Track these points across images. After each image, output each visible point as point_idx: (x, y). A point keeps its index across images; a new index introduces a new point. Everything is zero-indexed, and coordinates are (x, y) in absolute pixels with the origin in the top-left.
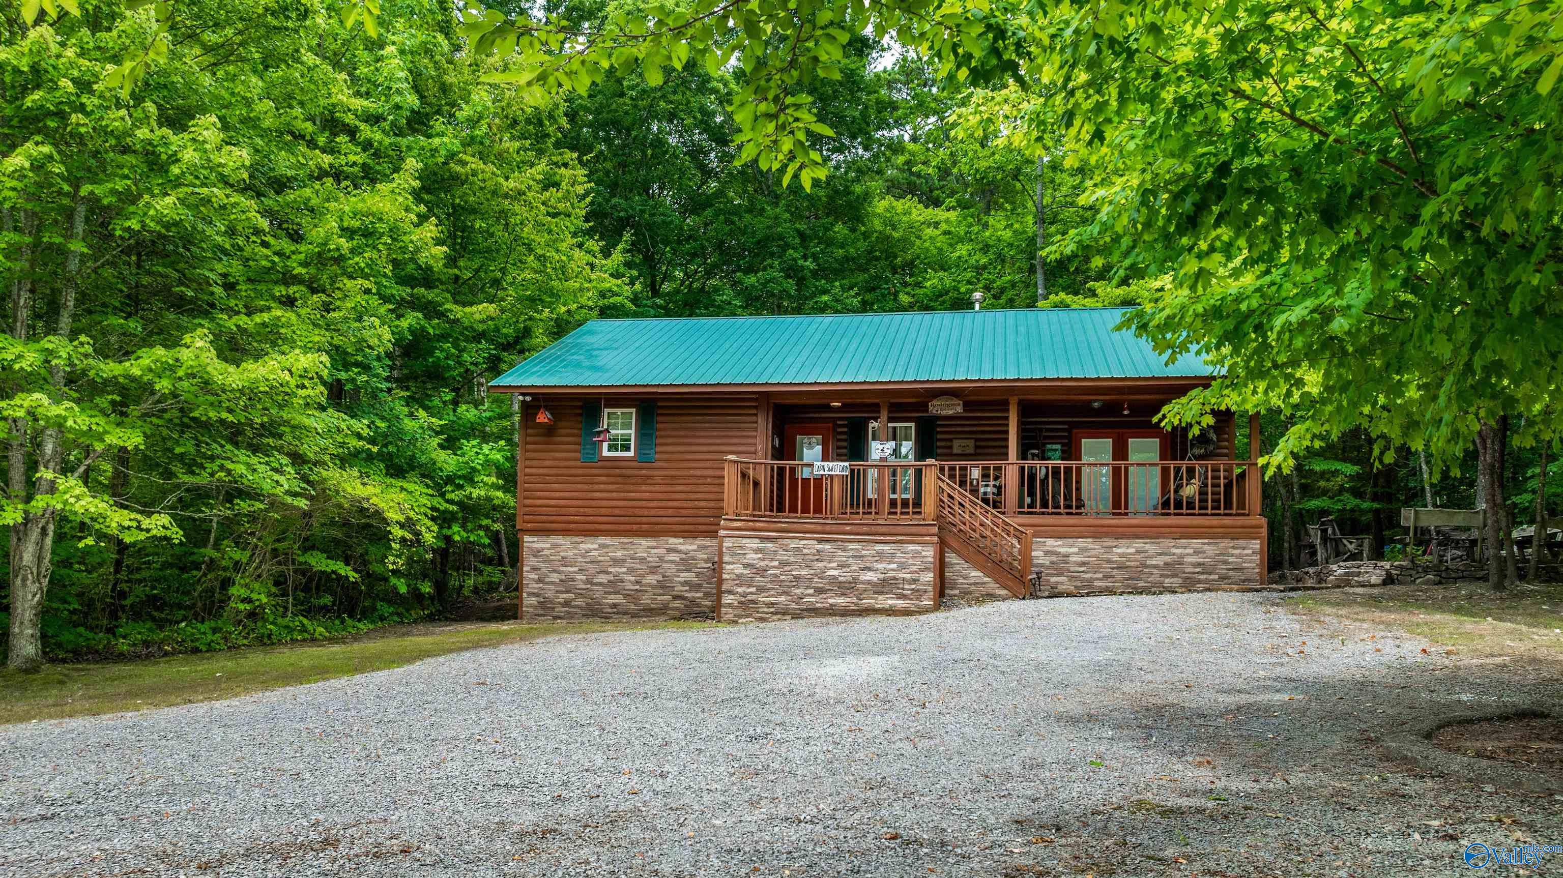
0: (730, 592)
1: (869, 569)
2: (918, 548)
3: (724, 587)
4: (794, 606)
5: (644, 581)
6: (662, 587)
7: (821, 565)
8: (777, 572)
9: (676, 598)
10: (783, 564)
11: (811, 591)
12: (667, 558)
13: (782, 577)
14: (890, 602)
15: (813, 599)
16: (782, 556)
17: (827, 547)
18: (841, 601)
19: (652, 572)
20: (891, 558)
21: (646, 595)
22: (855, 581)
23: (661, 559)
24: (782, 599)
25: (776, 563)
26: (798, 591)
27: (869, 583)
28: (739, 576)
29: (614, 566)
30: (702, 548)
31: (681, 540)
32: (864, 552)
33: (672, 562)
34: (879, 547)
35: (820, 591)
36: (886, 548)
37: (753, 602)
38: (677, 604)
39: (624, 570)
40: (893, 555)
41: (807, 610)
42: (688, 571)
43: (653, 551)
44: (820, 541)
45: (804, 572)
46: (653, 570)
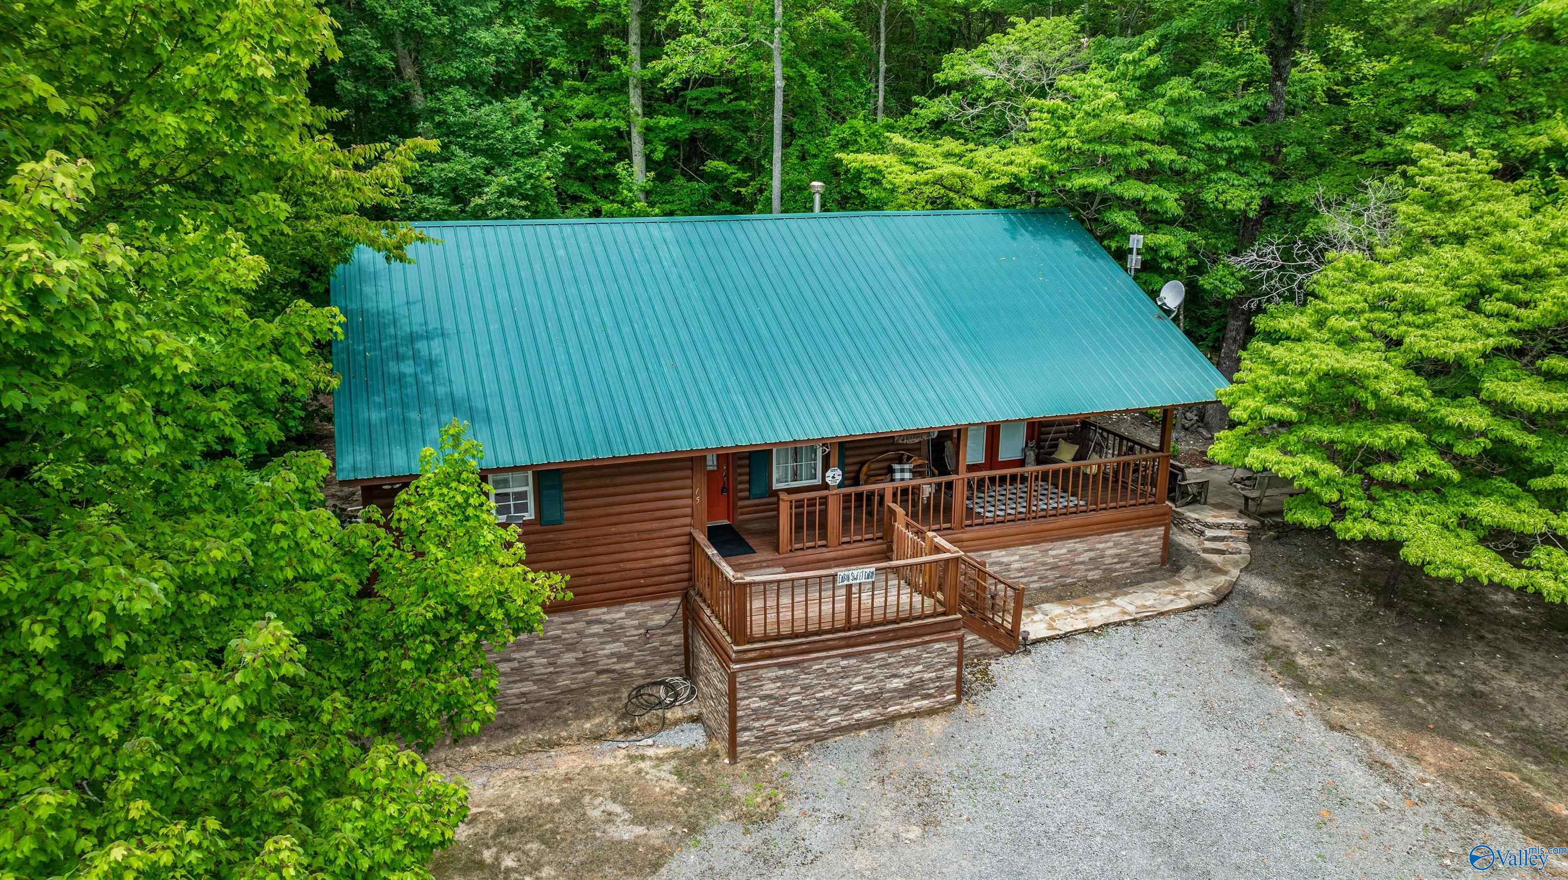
0: (745, 729)
1: (895, 676)
2: (944, 645)
3: (740, 725)
4: (818, 729)
5: (559, 662)
6: (583, 664)
7: (845, 682)
8: (799, 698)
9: (600, 672)
10: (805, 688)
11: (836, 711)
12: (588, 632)
13: (805, 703)
14: (916, 704)
15: (838, 719)
16: (805, 679)
17: (852, 661)
18: (866, 714)
19: (569, 650)
20: (917, 660)
21: (564, 676)
22: (882, 690)
23: (580, 634)
24: (804, 724)
25: (797, 689)
26: (822, 714)
27: (895, 690)
28: (755, 711)
29: (519, 651)
30: (629, 614)
31: (605, 610)
32: (890, 660)
33: (593, 635)
34: (905, 652)
35: (845, 708)
36: (913, 651)
37: (773, 733)
38: (604, 678)
39: (533, 653)
40: (919, 657)
41: (833, 730)
42: (614, 641)
43: (569, 627)
44: (845, 657)
45: (828, 693)
46: (571, 647)
